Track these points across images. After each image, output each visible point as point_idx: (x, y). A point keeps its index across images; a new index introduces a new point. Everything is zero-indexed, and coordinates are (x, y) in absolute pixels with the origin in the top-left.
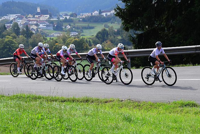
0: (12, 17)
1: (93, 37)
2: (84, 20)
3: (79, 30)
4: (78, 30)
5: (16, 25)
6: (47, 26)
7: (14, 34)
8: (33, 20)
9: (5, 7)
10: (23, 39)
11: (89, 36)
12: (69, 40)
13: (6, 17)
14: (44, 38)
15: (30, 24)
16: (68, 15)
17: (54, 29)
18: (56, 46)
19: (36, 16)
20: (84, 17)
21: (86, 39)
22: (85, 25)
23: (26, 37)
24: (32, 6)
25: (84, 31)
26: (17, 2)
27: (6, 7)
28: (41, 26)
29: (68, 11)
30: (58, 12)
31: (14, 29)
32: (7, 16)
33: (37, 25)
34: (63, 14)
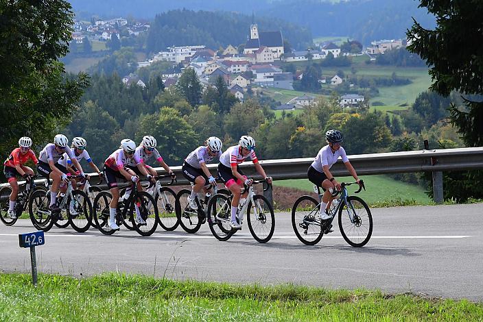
0: (180, 54)
1: (404, 108)
2: (382, 61)
3: (368, 89)
4: (363, 89)
5: (191, 77)
6: (277, 78)
7: (184, 103)
8: (238, 63)
9: (164, 28)
10: (209, 116)
11: (394, 107)
12: (335, 119)
13: (165, 54)
14: (266, 113)
15: (229, 74)
16: (337, 47)
17: (297, 88)
18: (299, 134)
19: (246, 50)
20: (382, 50)
21: (384, 115)
22: (385, 73)
23: (215, 110)
24: (236, 22)
25: (382, 91)
26: (196, 11)
27: (166, 26)
28: (260, 78)
29: (337, 36)
30: (308, 39)
31: (186, 88)
32: (168, 51)
33: (249, 75)
34: (321, 44)
